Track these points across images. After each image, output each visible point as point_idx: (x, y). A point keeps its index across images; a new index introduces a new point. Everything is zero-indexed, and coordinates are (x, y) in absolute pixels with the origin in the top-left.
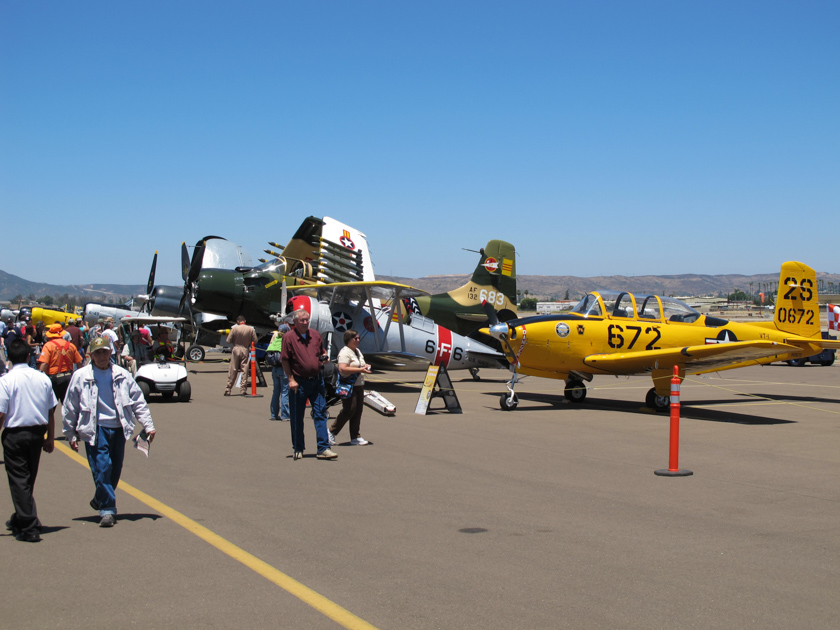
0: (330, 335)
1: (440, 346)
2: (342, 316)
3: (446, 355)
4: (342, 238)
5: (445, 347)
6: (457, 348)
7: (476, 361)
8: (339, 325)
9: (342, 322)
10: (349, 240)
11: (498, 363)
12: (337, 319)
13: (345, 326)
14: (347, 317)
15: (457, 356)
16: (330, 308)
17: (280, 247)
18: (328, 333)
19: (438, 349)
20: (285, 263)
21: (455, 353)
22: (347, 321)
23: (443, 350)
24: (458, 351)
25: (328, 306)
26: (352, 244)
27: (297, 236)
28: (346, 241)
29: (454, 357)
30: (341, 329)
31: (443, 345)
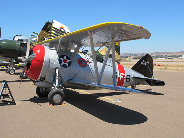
0: (57, 70)
1: (120, 75)
2: (65, 58)
3: (123, 79)
4: (60, 28)
5: (122, 75)
6: (128, 75)
7: (136, 82)
8: (63, 63)
9: (65, 61)
10: (63, 29)
11: (145, 82)
12: (62, 59)
13: (67, 64)
14: (68, 58)
15: (128, 80)
16: (57, 53)
17: (37, 34)
18: (56, 68)
19: (119, 76)
20: (37, 38)
21: (127, 78)
22: (68, 61)
23: (121, 77)
24: (128, 77)
25: (56, 51)
26: (64, 31)
27: (43, 29)
28: (62, 29)
29: (126, 80)
30: (64, 66)
31: (121, 74)
